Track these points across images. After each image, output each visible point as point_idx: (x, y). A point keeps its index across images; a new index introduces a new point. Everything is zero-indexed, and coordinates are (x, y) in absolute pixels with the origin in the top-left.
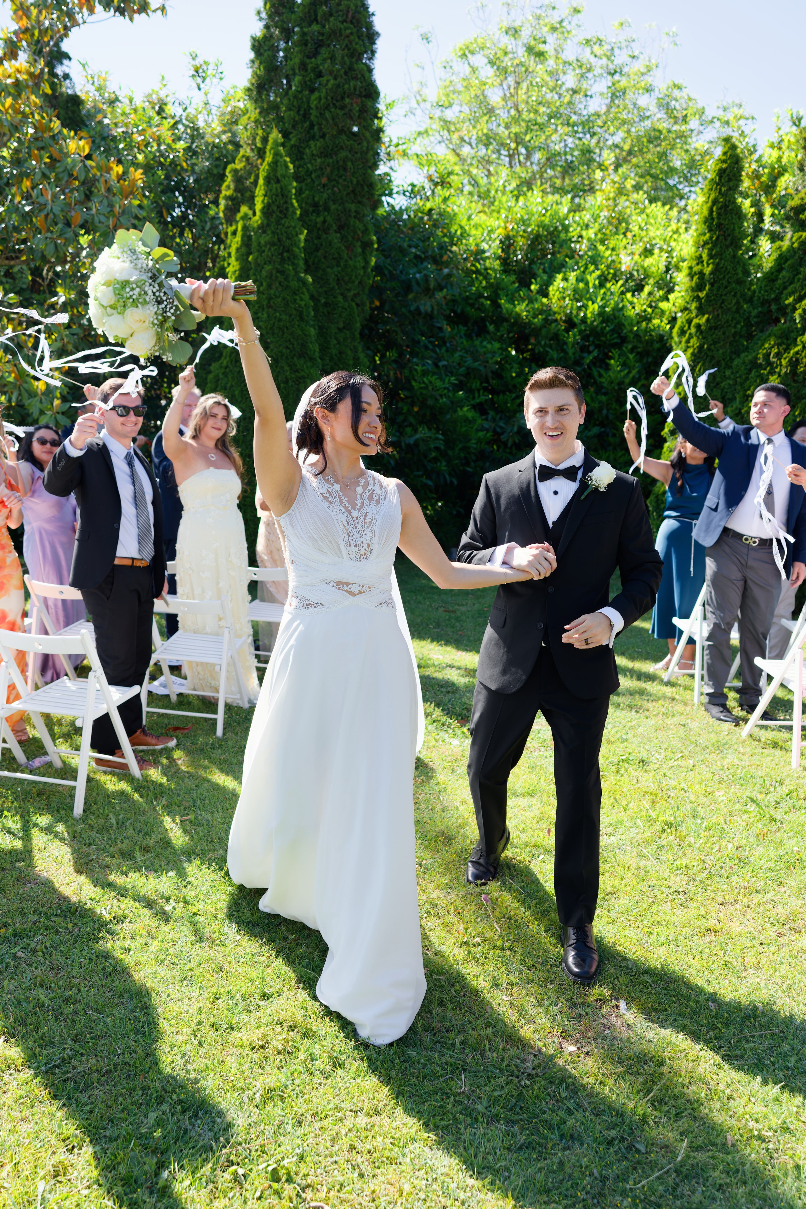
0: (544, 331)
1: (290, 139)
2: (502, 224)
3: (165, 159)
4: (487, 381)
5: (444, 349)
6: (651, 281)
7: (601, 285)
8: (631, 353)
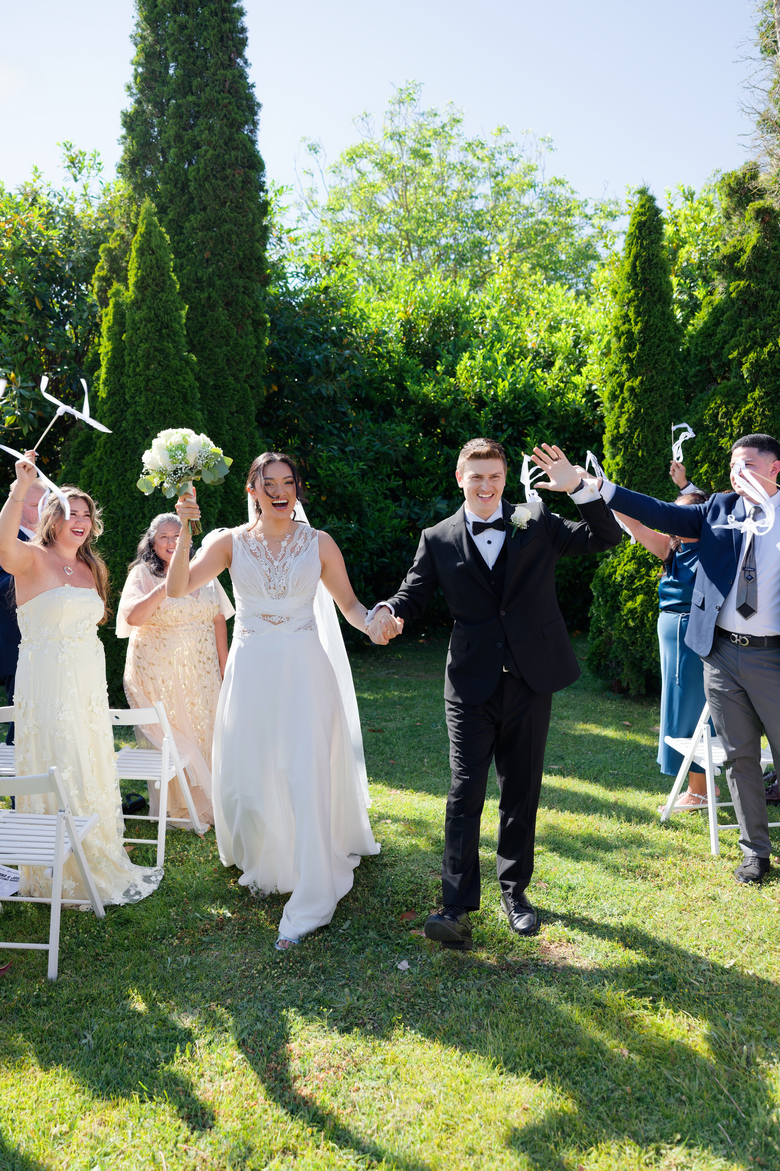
0: (454, 412)
1: (167, 214)
2: (402, 309)
3: (37, 248)
4: (398, 466)
5: (350, 434)
6: (561, 356)
7: (510, 363)
8: (547, 429)
